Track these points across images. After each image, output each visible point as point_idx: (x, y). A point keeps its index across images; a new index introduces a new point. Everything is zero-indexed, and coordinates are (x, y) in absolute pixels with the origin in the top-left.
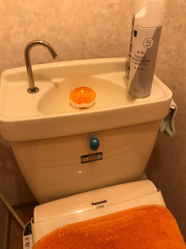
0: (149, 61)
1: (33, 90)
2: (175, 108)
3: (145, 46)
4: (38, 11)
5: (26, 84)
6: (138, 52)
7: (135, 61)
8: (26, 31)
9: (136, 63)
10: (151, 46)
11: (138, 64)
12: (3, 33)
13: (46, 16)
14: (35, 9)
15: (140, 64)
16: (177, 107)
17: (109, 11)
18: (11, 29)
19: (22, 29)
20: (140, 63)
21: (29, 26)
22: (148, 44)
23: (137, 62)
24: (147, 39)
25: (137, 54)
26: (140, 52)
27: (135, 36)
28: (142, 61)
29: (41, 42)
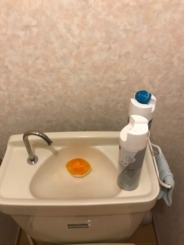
0: (133, 170)
1: (32, 160)
3: (128, 161)
4: (46, 85)
8: (36, 98)
11: (122, 169)
12: (15, 99)
14: (44, 83)
17: (115, 85)
18: (22, 96)
19: (32, 97)
22: (130, 160)
24: (129, 157)
25: (121, 162)
26: (124, 163)
27: (120, 149)
28: (125, 168)
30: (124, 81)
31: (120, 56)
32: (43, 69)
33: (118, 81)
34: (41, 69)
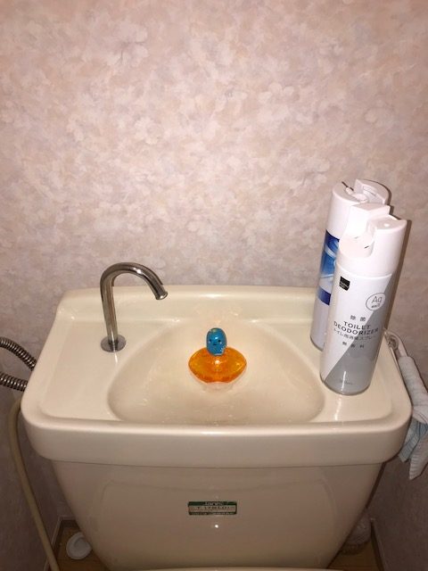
1: (113, 343)
3: (370, 307)
4: (151, 178)
6: (353, 318)
8: (124, 212)
9: (346, 336)
11: (352, 338)
12: (80, 211)
13: (166, 188)
14: (146, 175)
15: (356, 338)
18: (96, 205)
19: (118, 207)
20: (356, 335)
21: (130, 203)
22: (375, 303)
23: (351, 334)
24: (374, 296)
25: (350, 321)
26: (358, 318)
28: (361, 333)
33: (309, 175)
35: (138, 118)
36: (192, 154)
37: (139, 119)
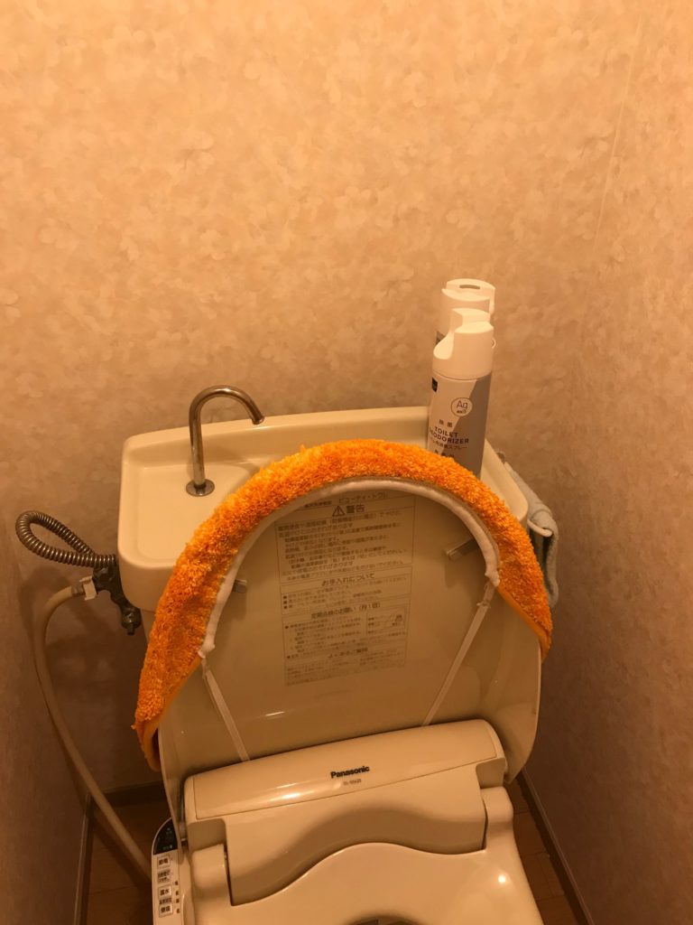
0: (467, 441)
1: (201, 487)
2: (553, 535)
3: (455, 412)
4: (217, 299)
5: (181, 471)
6: (441, 422)
7: (436, 439)
8: (186, 341)
9: (437, 442)
10: (467, 413)
11: (441, 445)
12: (131, 345)
13: (235, 309)
14: (212, 296)
15: (446, 446)
16: (556, 532)
17: (387, 295)
18: (152, 335)
19: (178, 336)
20: (446, 443)
21: (193, 330)
22: (460, 409)
23: (441, 441)
24: (457, 401)
25: (440, 426)
26: (446, 423)
27: (435, 390)
28: (449, 440)
29: (227, 390)
30: (407, 281)
31: (396, 220)
32: (214, 257)
33: (392, 284)
34: (209, 257)
35: (203, 230)
36: (264, 268)
37: (204, 232)
